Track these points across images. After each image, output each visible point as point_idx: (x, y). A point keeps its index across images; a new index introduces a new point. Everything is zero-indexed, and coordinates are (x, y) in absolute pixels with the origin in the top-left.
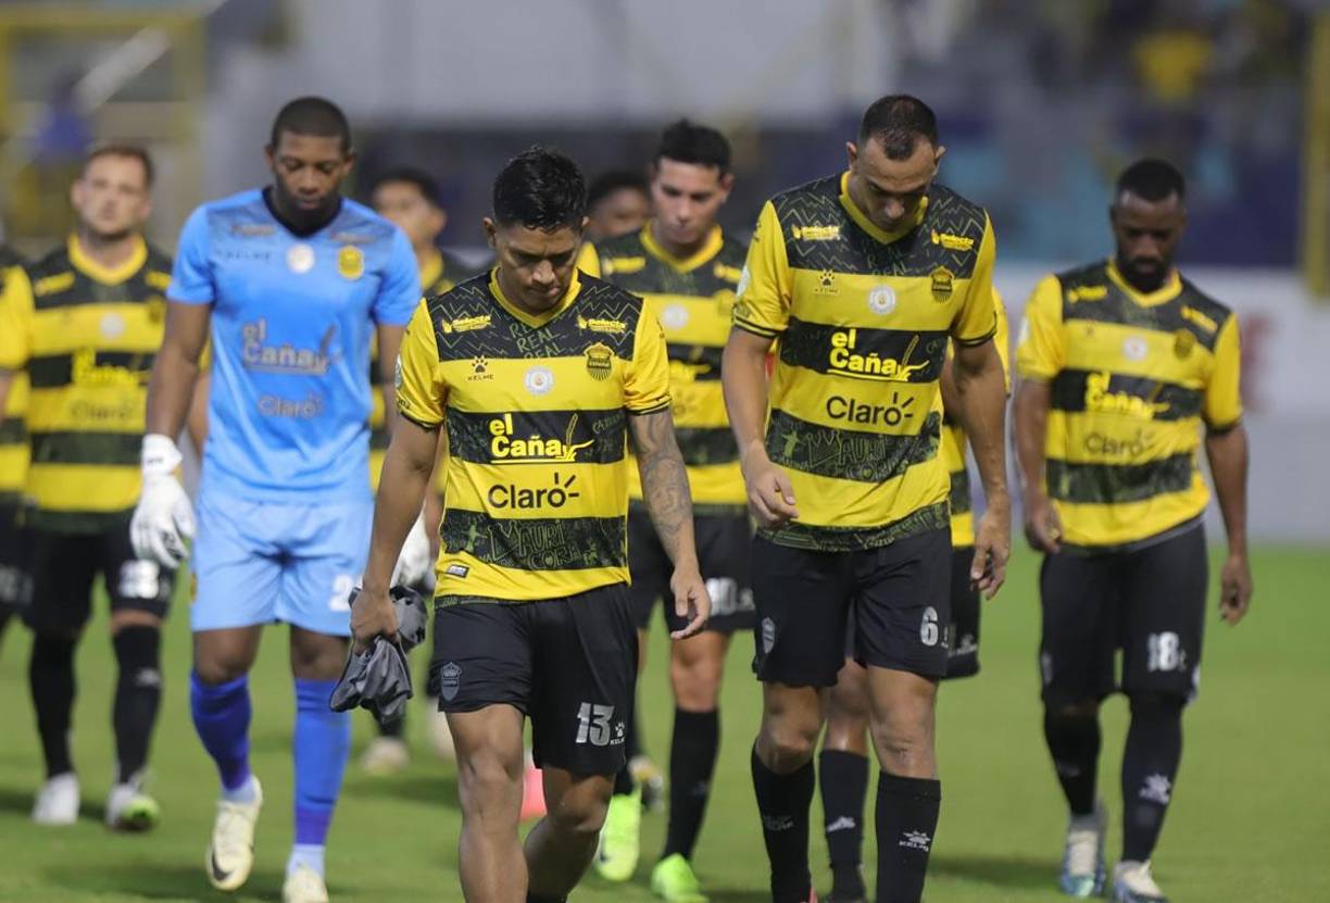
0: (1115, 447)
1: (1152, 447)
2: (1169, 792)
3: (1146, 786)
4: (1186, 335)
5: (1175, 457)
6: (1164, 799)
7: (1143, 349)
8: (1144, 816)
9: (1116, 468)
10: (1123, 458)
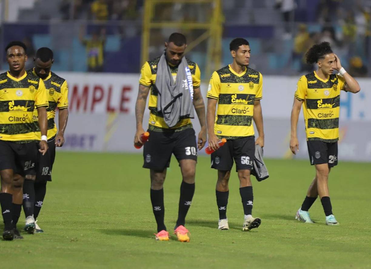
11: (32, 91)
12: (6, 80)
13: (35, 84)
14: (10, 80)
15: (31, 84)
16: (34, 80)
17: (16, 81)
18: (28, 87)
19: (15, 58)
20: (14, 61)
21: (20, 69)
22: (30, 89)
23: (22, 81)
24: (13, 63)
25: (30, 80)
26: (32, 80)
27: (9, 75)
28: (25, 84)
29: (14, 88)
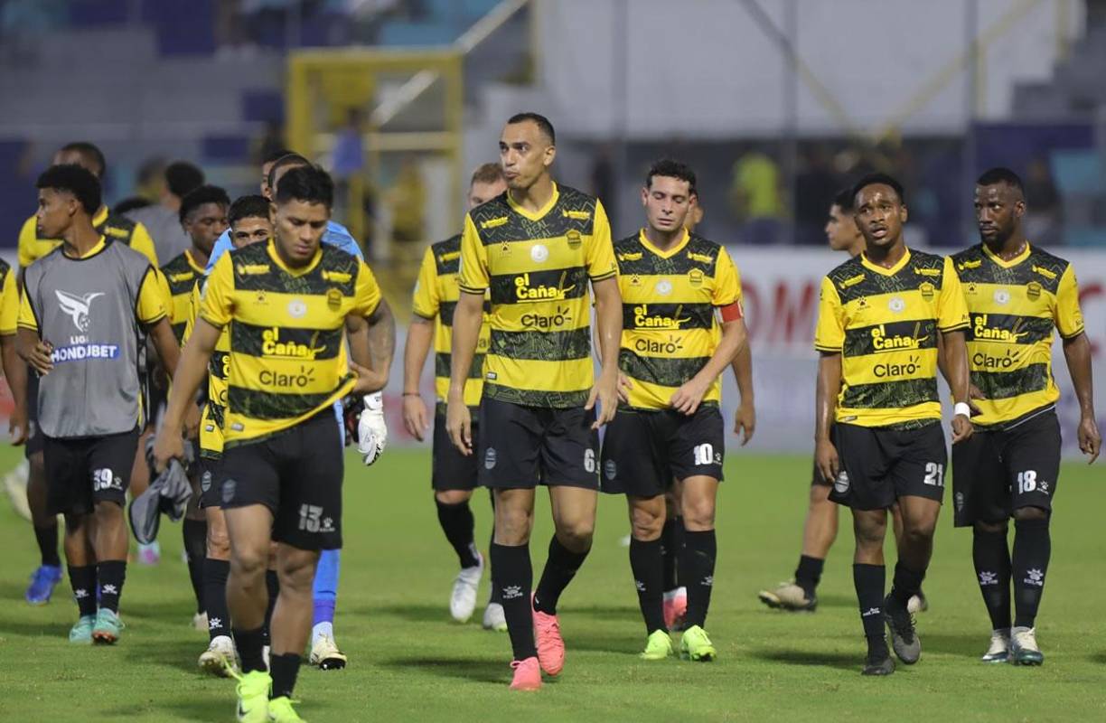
0: (994, 362)
1: (1017, 361)
2: (1042, 579)
3: (1028, 576)
4: (1035, 285)
5: (1032, 366)
6: (1040, 583)
7: (1007, 297)
8: (1029, 595)
9: (995, 374)
10: (1000, 369)
11: (927, 296)
12: (861, 277)
13: (933, 277)
14: (870, 274)
15: (923, 278)
16: (931, 267)
17: (885, 277)
18: (916, 288)
19: (873, 213)
20: (873, 219)
21: (891, 241)
22: (923, 291)
23: (899, 274)
24: (872, 226)
25: (919, 268)
26: (925, 268)
27: (866, 263)
28: (908, 280)
29: (883, 292)
